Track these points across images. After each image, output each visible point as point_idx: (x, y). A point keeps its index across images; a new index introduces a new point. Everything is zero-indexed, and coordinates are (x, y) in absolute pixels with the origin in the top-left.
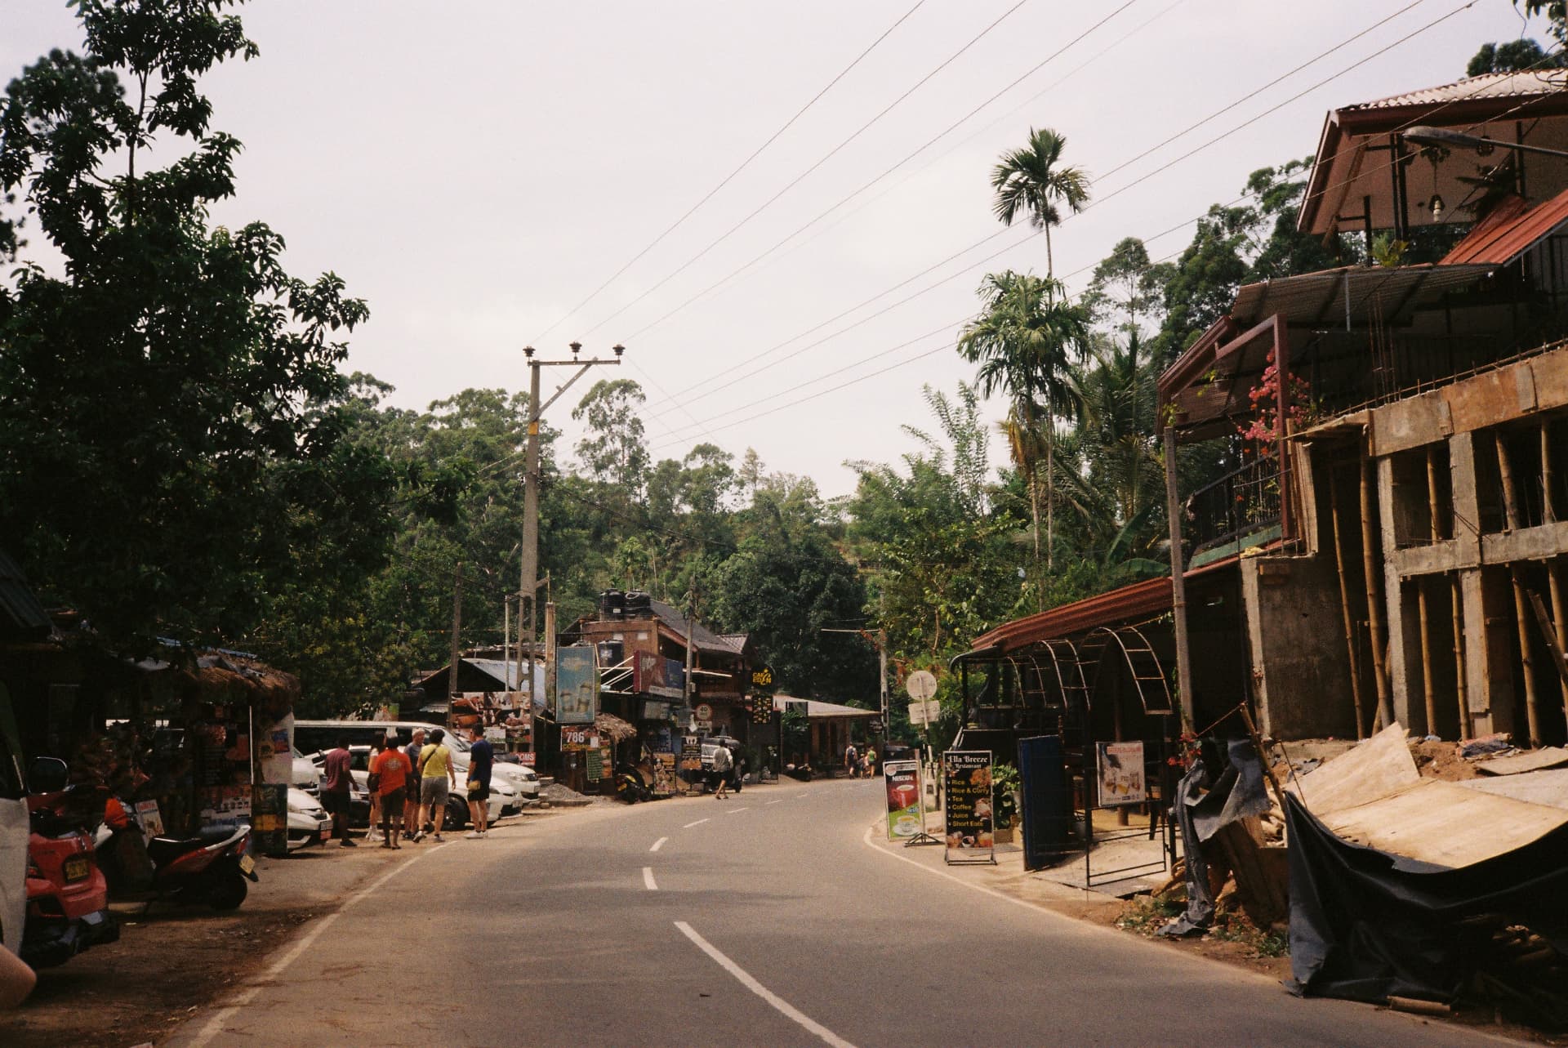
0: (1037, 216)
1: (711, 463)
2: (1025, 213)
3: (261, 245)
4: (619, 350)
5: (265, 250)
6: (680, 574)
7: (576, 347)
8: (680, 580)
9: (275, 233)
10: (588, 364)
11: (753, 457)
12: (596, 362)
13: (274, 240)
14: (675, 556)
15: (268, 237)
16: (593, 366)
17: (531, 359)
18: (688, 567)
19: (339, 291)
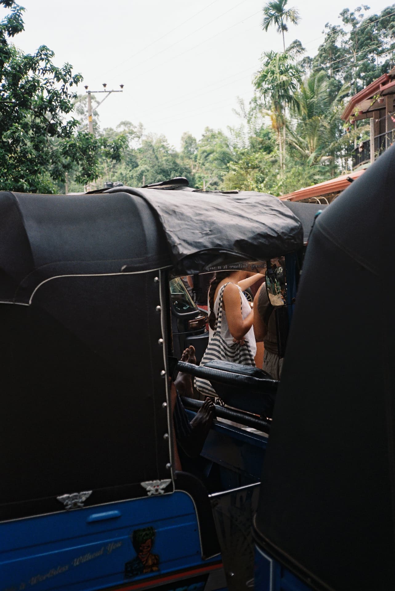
0: (279, 28)
1: (126, 129)
2: (273, 26)
3: (46, 55)
4: (122, 86)
5: (47, 56)
6: (116, 174)
7: (105, 85)
8: (117, 177)
9: (51, 50)
10: (110, 92)
11: (141, 126)
12: (113, 91)
13: (51, 53)
14: (114, 167)
15: (48, 51)
16: (112, 93)
17: (87, 90)
18: (119, 172)
19: (71, 70)
